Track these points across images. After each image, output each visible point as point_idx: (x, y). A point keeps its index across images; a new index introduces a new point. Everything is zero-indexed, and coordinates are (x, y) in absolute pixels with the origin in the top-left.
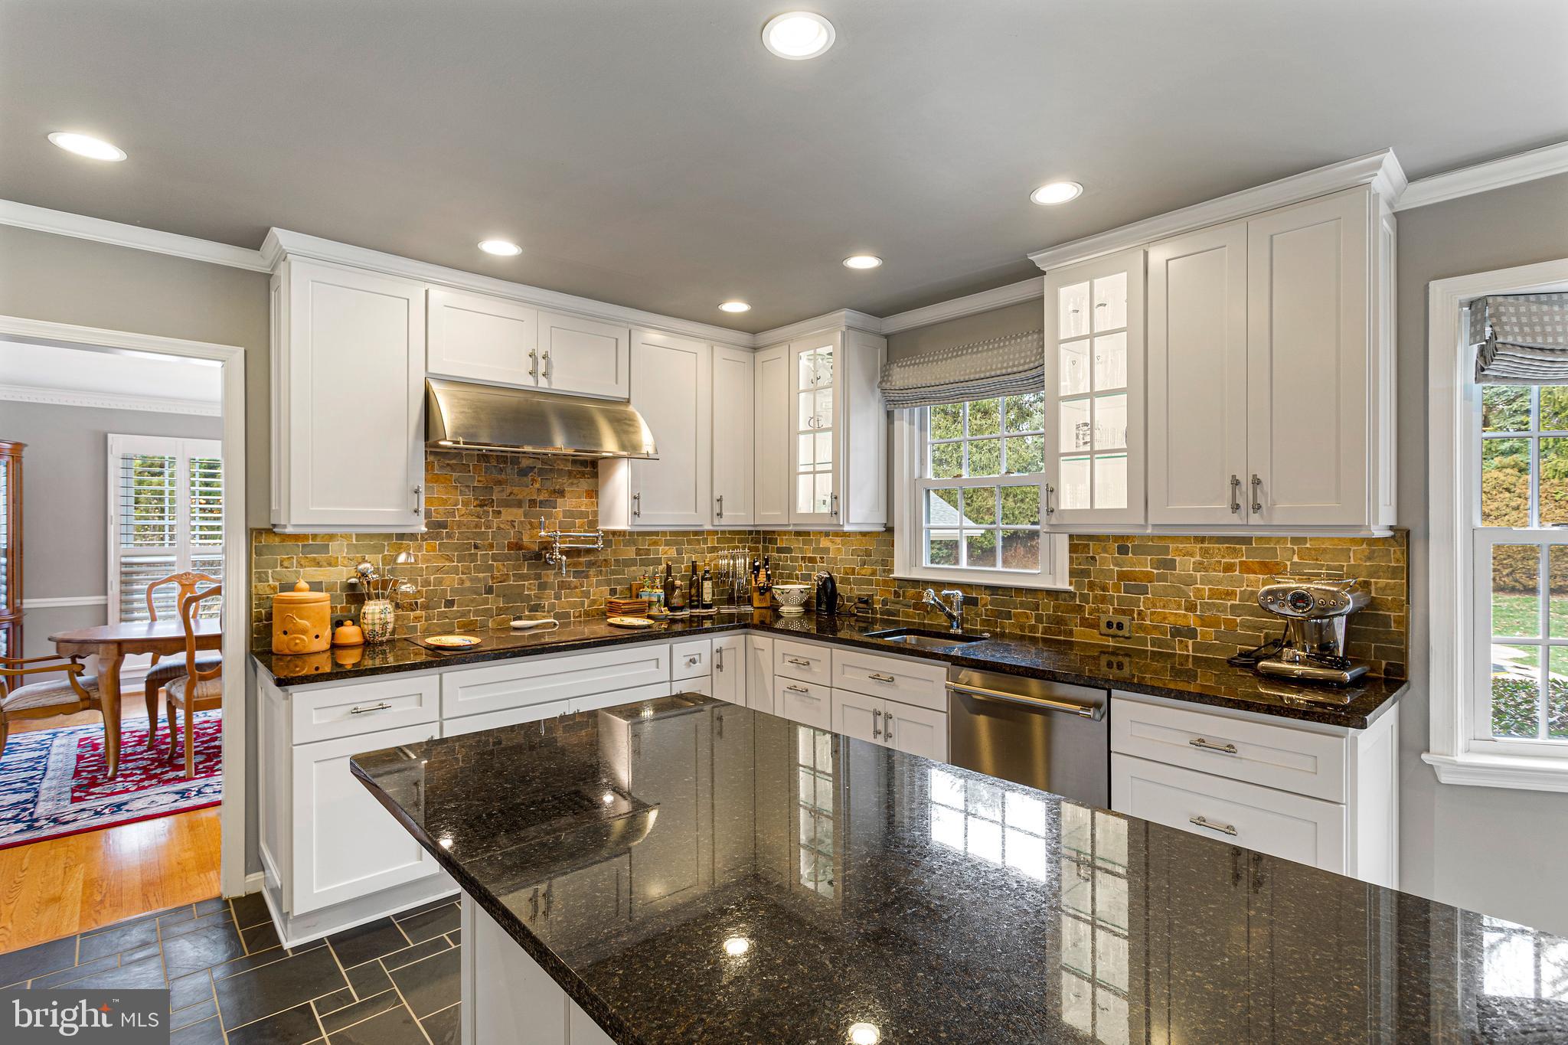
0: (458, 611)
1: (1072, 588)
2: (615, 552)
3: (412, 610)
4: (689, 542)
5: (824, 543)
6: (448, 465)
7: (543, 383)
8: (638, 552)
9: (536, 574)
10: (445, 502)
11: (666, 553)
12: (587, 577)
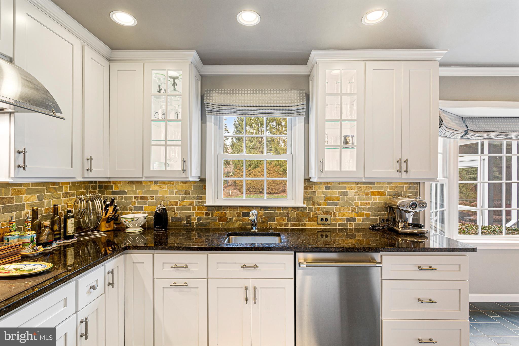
1: (305, 205)
5: (153, 188)
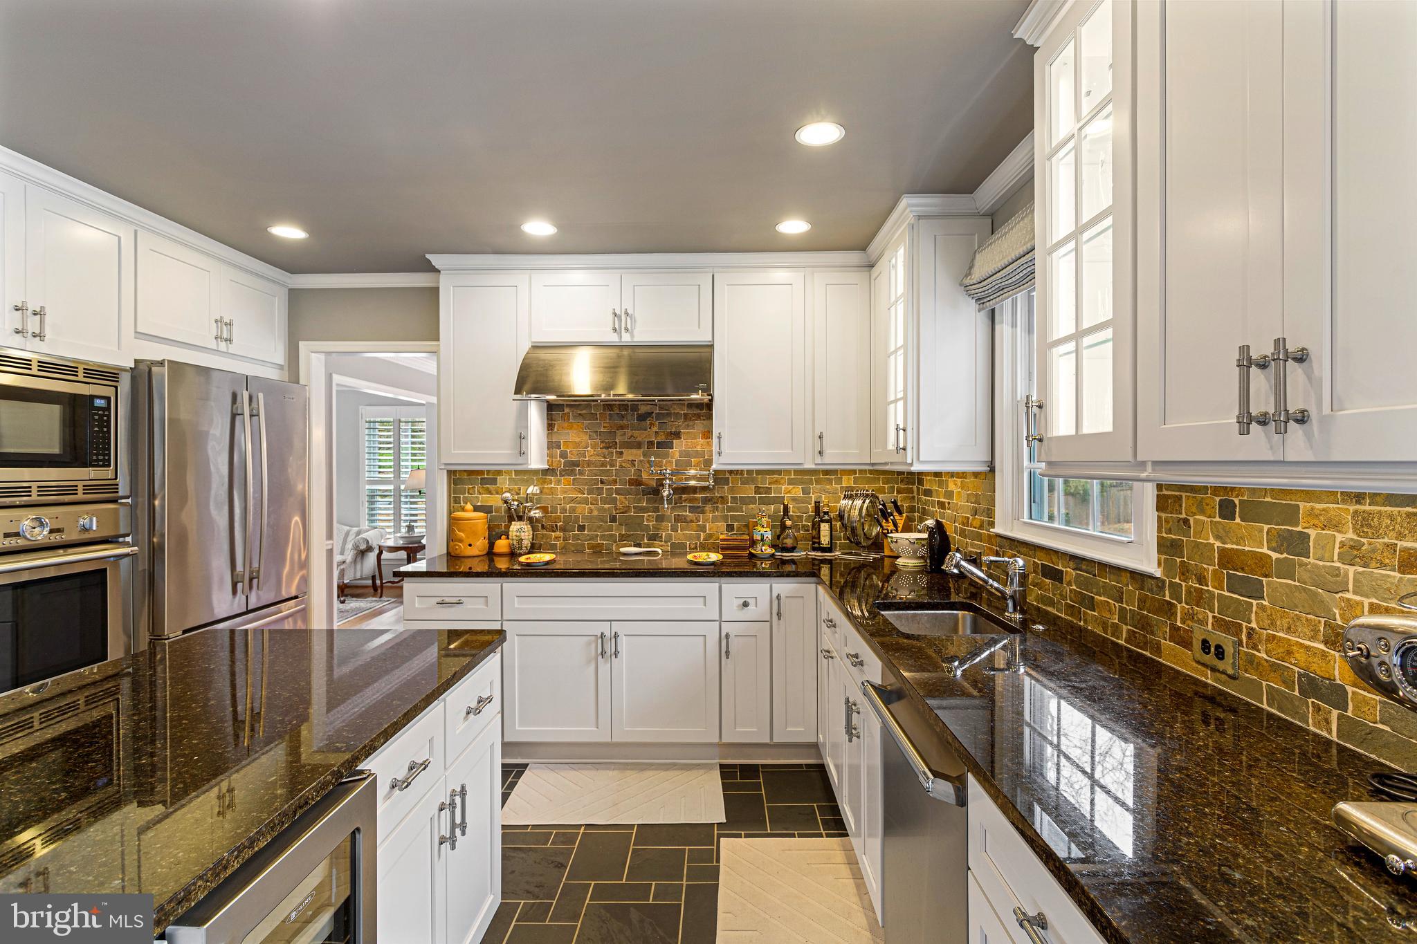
0: (588, 535)
1: (1158, 573)
2: (732, 490)
3: (554, 531)
4: (818, 482)
6: (580, 414)
7: (626, 338)
8: (758, 490)
9: (655, 507)
10: (577, 445)
11: (789, 492)
12: (703, 512)
